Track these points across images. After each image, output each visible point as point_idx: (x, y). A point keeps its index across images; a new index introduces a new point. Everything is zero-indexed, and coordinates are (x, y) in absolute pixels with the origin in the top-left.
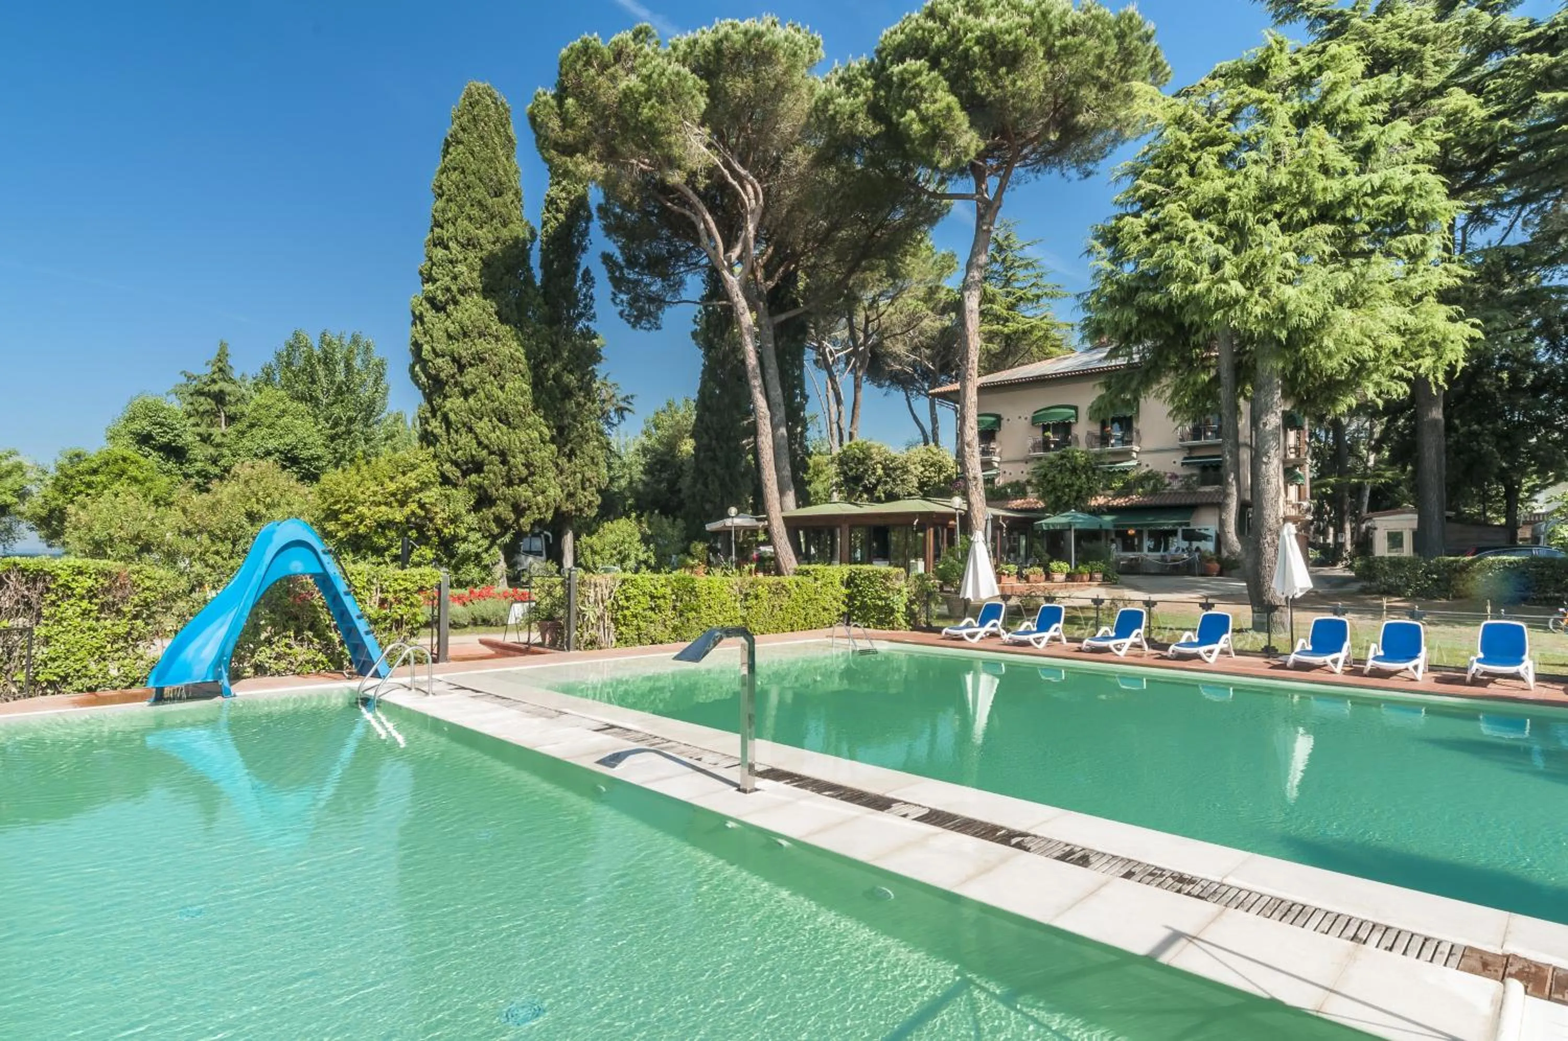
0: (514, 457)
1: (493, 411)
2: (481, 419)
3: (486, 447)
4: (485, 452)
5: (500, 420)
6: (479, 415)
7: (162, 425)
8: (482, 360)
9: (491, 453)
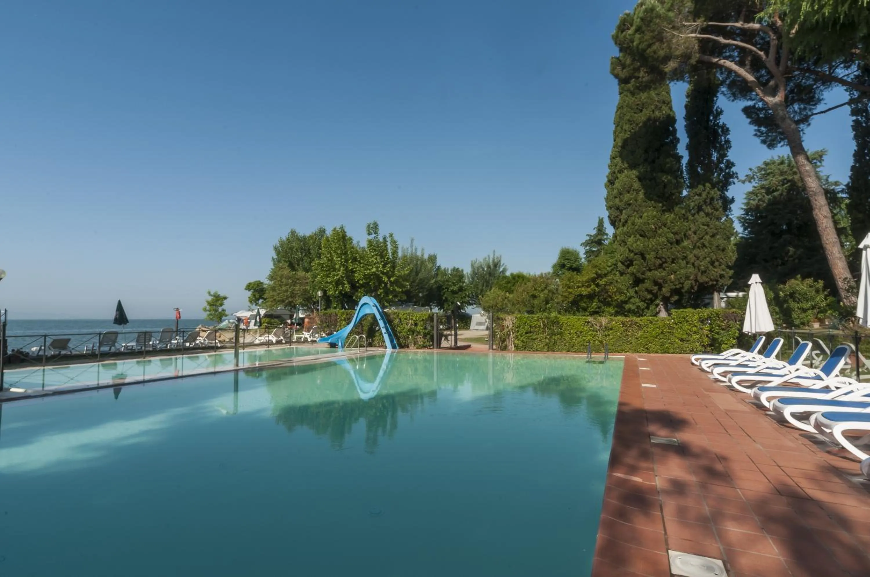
0: (649, 254)
1: (636, 231)
2: (630, 237)
3: (633, 251)
4: (632, 255)
5: (641, 236)
6: (629, 235)
7: (568, 259)
8: (630, 205)
9: (636, 254)
